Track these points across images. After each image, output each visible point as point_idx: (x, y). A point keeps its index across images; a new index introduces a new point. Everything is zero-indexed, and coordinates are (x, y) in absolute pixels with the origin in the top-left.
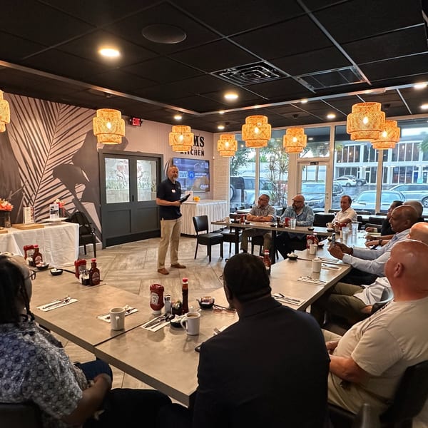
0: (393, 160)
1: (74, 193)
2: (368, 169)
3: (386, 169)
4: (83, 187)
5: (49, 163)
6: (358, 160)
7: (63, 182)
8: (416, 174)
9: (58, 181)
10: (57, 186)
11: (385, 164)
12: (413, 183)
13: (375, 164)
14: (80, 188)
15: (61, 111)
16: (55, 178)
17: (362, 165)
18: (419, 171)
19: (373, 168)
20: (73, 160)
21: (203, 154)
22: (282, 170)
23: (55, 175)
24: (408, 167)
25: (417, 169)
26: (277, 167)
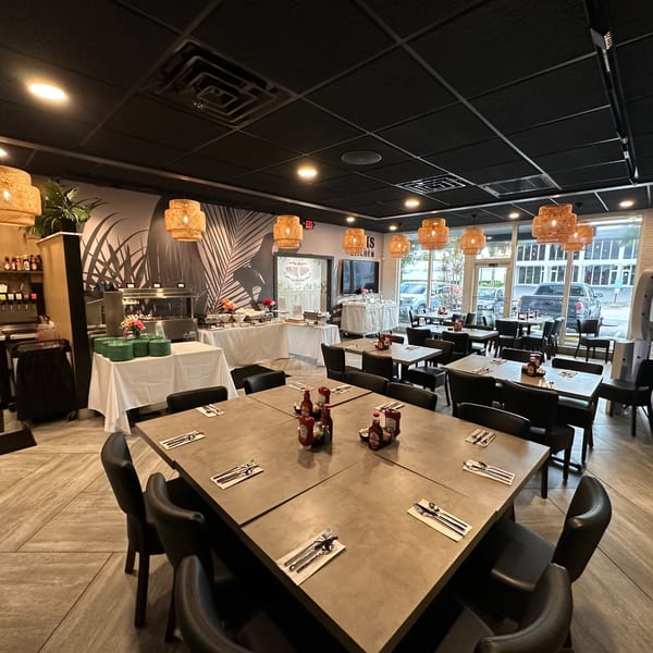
0: (586, 258)
1: (251, 295)
2: (554, 268)
3: (577, 268)
4: (259, 289)
5: (231, 266)
6: (542, 258)
7: (242, 285)
8: (614, 275)
9: (237, 283)
10: (237, 288)
11: (575, 263)
12: (609, 285)
13: (563, 263)
14: (257, 290)
15: (241, 216)
16: (235, 281)
17: (547, 263)
18: (618, 271)
19: (560, 267)
20: (251, 263)
21: (373, 254)
22: (457, 271)
23: (236, 277)
24: (605, 266)
25: (616, 268)
26: (450, 267)
